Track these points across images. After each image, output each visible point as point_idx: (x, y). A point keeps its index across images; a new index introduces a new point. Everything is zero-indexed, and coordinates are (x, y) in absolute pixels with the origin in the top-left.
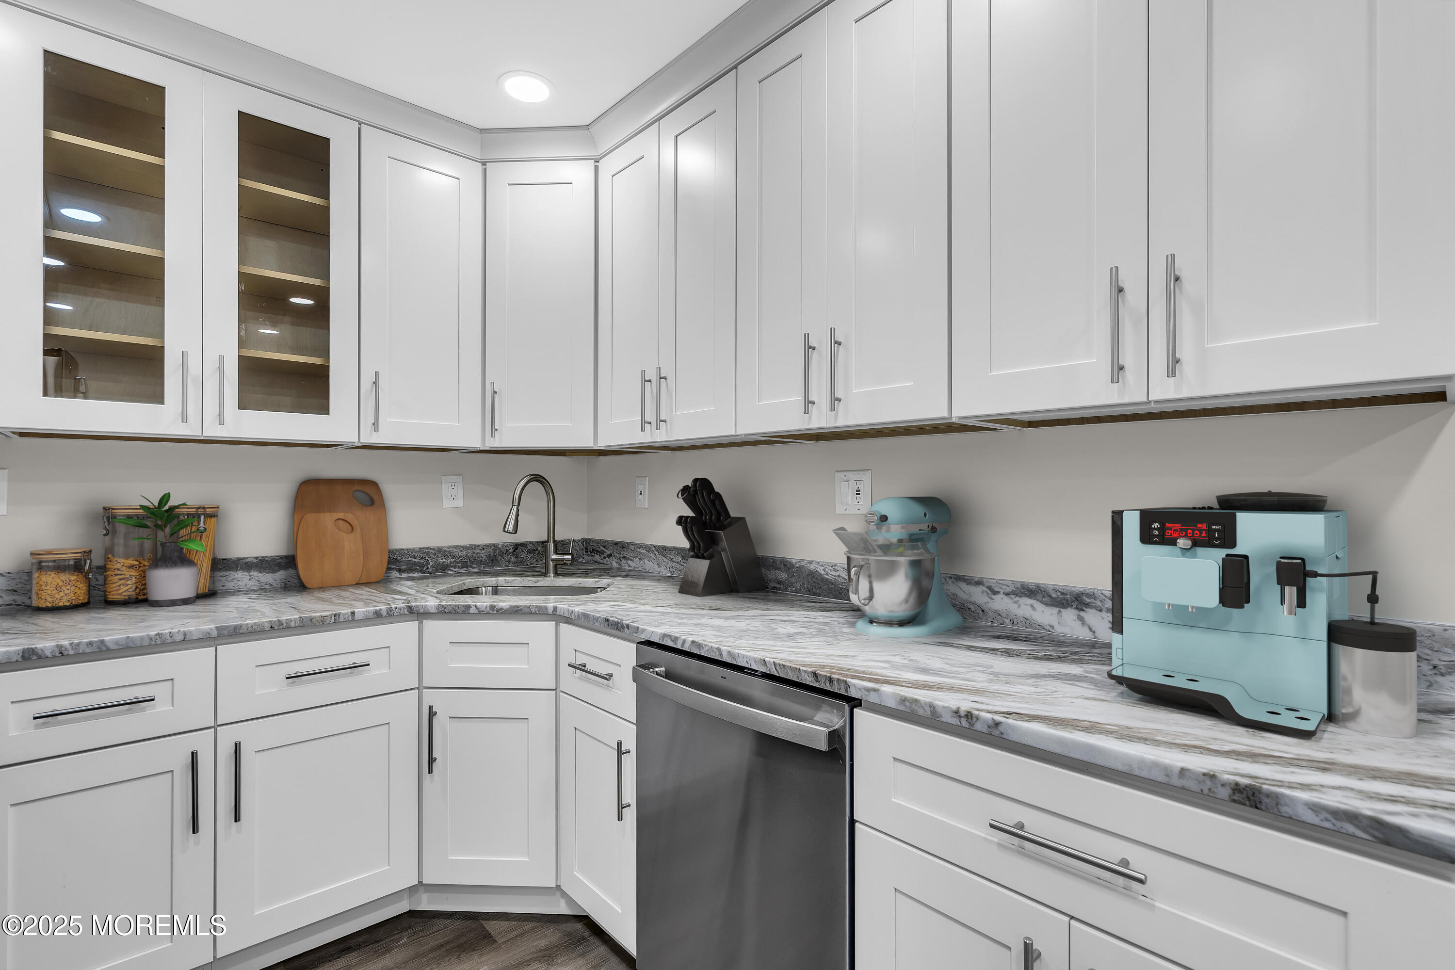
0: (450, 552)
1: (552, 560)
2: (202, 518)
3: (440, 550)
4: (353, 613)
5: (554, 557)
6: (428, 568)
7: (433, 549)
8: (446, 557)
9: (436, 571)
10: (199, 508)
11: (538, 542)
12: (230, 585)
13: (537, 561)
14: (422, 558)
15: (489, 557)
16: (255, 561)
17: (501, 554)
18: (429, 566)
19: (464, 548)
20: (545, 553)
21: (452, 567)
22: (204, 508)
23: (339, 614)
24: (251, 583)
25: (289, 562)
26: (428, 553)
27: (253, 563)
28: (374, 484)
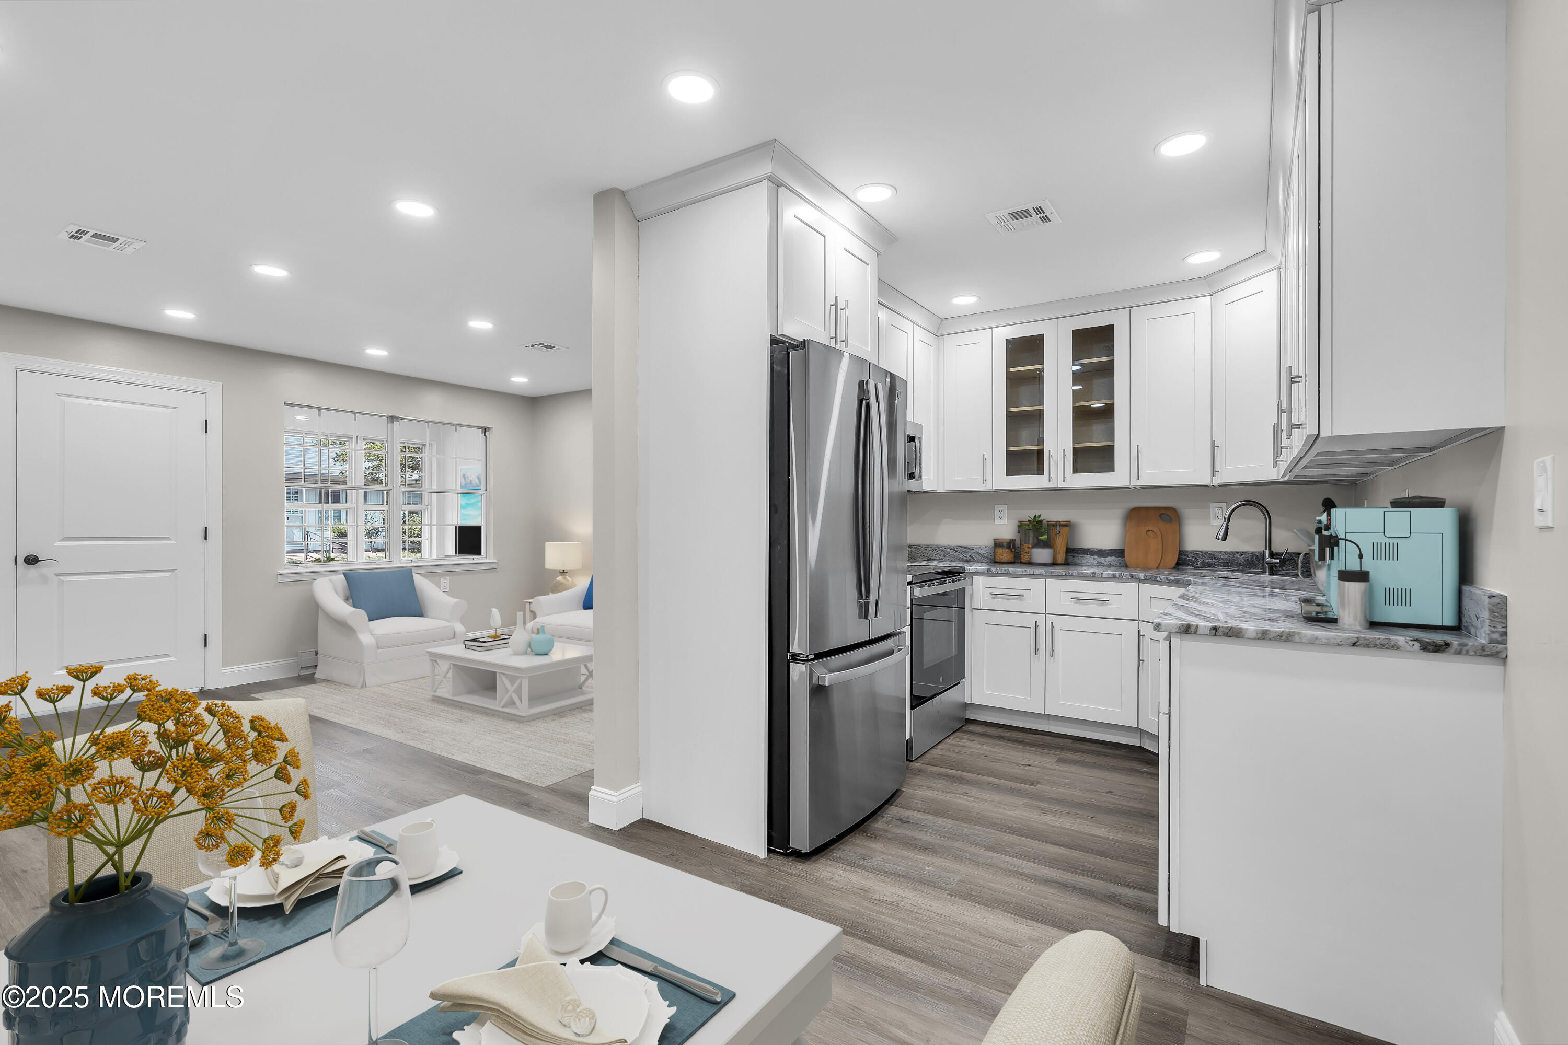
0: (1214, 555)
1: (1267, 563)
2: (1058, 526)
3: (1206, 553)
4: (1102, 573)
5: (1268, 560)
6: (1197, 564)
7: (1201, 552)
8: (1211, 558)
9: (1204, 566)
10: (1057, 522)
11: (1293, 553)
12: (1084, 562)
13: (1293, 568)
14: (1193, 557)
15: (1246, 561)
16: (1096, 550)
17: (1258, 559)
18: (1198, 563)
19: (1226, 553)
20: (1263, 559)
21: (1216, 565)
22: (1059, 522)
23: (1095, 573)
24: (1094, 562)
25: (1120, 553)
26: (1197, 555)
27: (1095, 552)
28: (1173, 509)
